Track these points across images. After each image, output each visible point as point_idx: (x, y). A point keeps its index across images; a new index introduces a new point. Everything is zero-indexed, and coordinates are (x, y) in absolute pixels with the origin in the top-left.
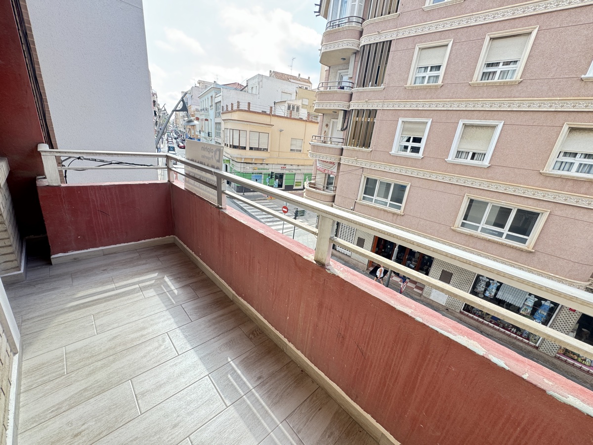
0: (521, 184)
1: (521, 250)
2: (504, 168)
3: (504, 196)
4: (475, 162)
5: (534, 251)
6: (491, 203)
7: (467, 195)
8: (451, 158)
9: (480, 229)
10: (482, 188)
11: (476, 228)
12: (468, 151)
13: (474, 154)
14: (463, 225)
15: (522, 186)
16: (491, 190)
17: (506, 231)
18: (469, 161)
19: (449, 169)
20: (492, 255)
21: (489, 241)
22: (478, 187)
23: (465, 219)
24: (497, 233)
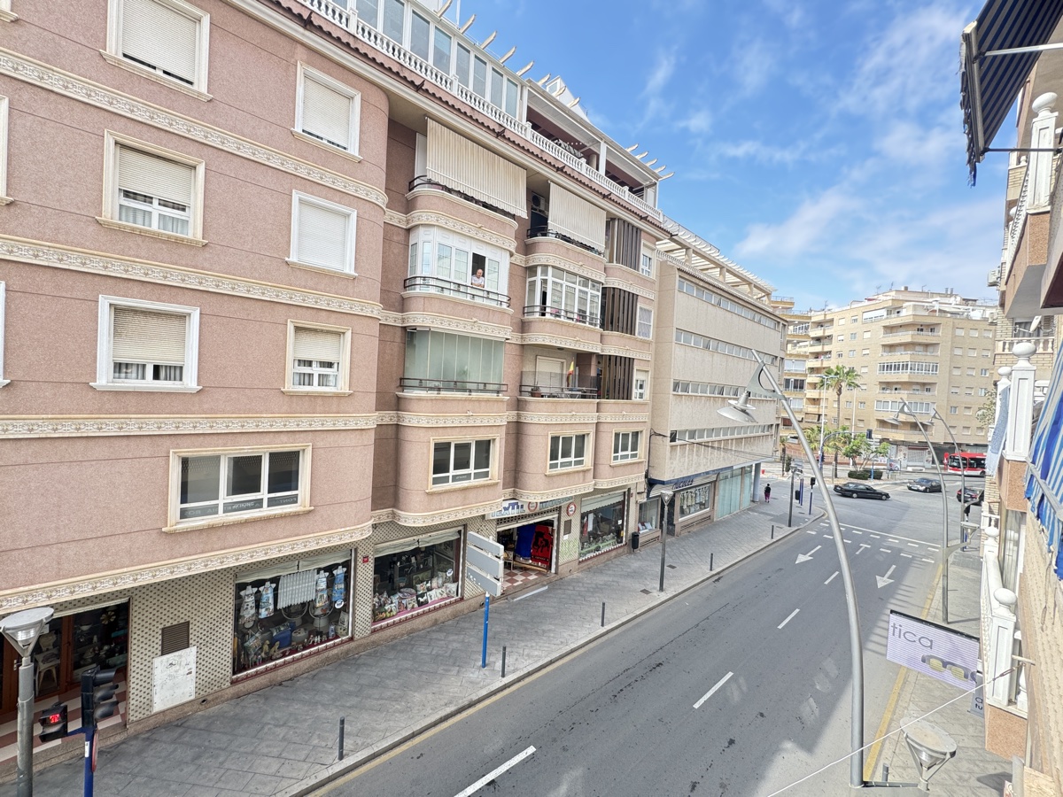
0: (261, 413)
1: (297, 515)
2: (227, 390)
3: (244, 438)
4: (163, 385)
5: (312, 508)
6: (225, 455)
7: (175, 453)
8: (104, 378)
9: (221, 509)
10: (201, 432)
11: (214, 509)
12: (141, 362)
13: (157, 369)
14: (184, 514)
15: (265, 415)
16: (219, 432)
17: (264, 494)
18: (149, 383)
19: (107, 406)
20: (260, 545)
21: (247, 522)
22: (193, 432)
23: (184, 500)
24: (252, 504)
